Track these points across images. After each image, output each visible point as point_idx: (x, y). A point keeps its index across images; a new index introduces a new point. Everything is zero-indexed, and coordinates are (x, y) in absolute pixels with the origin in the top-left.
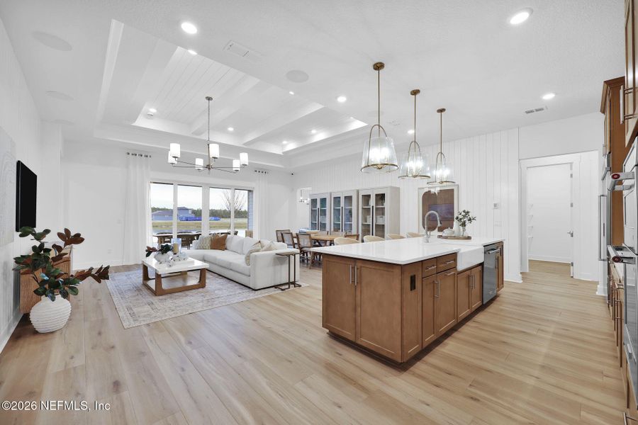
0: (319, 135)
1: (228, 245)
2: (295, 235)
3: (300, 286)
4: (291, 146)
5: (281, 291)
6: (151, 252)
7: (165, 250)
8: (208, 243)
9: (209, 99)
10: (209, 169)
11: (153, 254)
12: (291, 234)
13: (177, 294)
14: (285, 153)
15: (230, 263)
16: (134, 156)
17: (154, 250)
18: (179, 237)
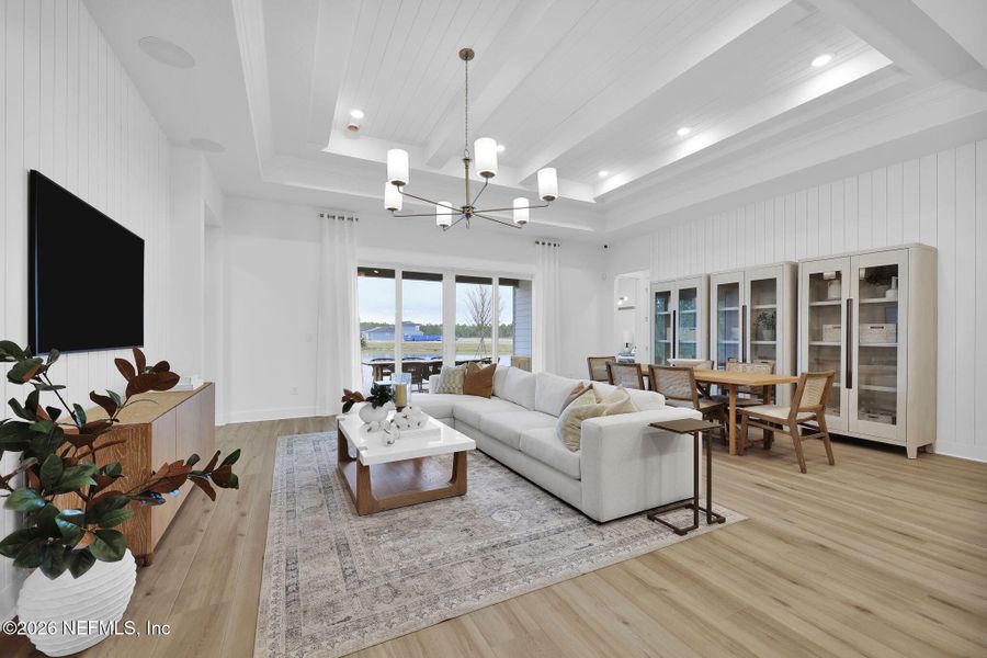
0: (693, 140)
1: (497, 387)
2: (645, 369)
3: (721, 520)
4: (613, 180)
5: (677, 538)
6: (353, 402)
7: (380, 396)
8: (458, 383)
9: (467, 55)
10: (468, 216)
11: (357, 406)
12: (639, 366)
13: (404, 514)
14: (600, 199)
15: (519, 436)
16: (331, 219)
17: (358, 397)
18: (405, 367)
